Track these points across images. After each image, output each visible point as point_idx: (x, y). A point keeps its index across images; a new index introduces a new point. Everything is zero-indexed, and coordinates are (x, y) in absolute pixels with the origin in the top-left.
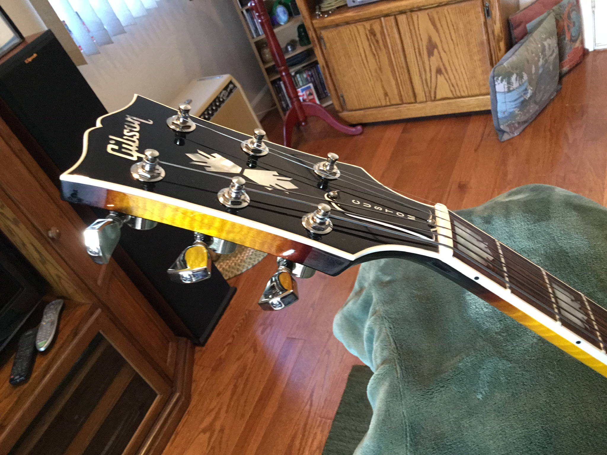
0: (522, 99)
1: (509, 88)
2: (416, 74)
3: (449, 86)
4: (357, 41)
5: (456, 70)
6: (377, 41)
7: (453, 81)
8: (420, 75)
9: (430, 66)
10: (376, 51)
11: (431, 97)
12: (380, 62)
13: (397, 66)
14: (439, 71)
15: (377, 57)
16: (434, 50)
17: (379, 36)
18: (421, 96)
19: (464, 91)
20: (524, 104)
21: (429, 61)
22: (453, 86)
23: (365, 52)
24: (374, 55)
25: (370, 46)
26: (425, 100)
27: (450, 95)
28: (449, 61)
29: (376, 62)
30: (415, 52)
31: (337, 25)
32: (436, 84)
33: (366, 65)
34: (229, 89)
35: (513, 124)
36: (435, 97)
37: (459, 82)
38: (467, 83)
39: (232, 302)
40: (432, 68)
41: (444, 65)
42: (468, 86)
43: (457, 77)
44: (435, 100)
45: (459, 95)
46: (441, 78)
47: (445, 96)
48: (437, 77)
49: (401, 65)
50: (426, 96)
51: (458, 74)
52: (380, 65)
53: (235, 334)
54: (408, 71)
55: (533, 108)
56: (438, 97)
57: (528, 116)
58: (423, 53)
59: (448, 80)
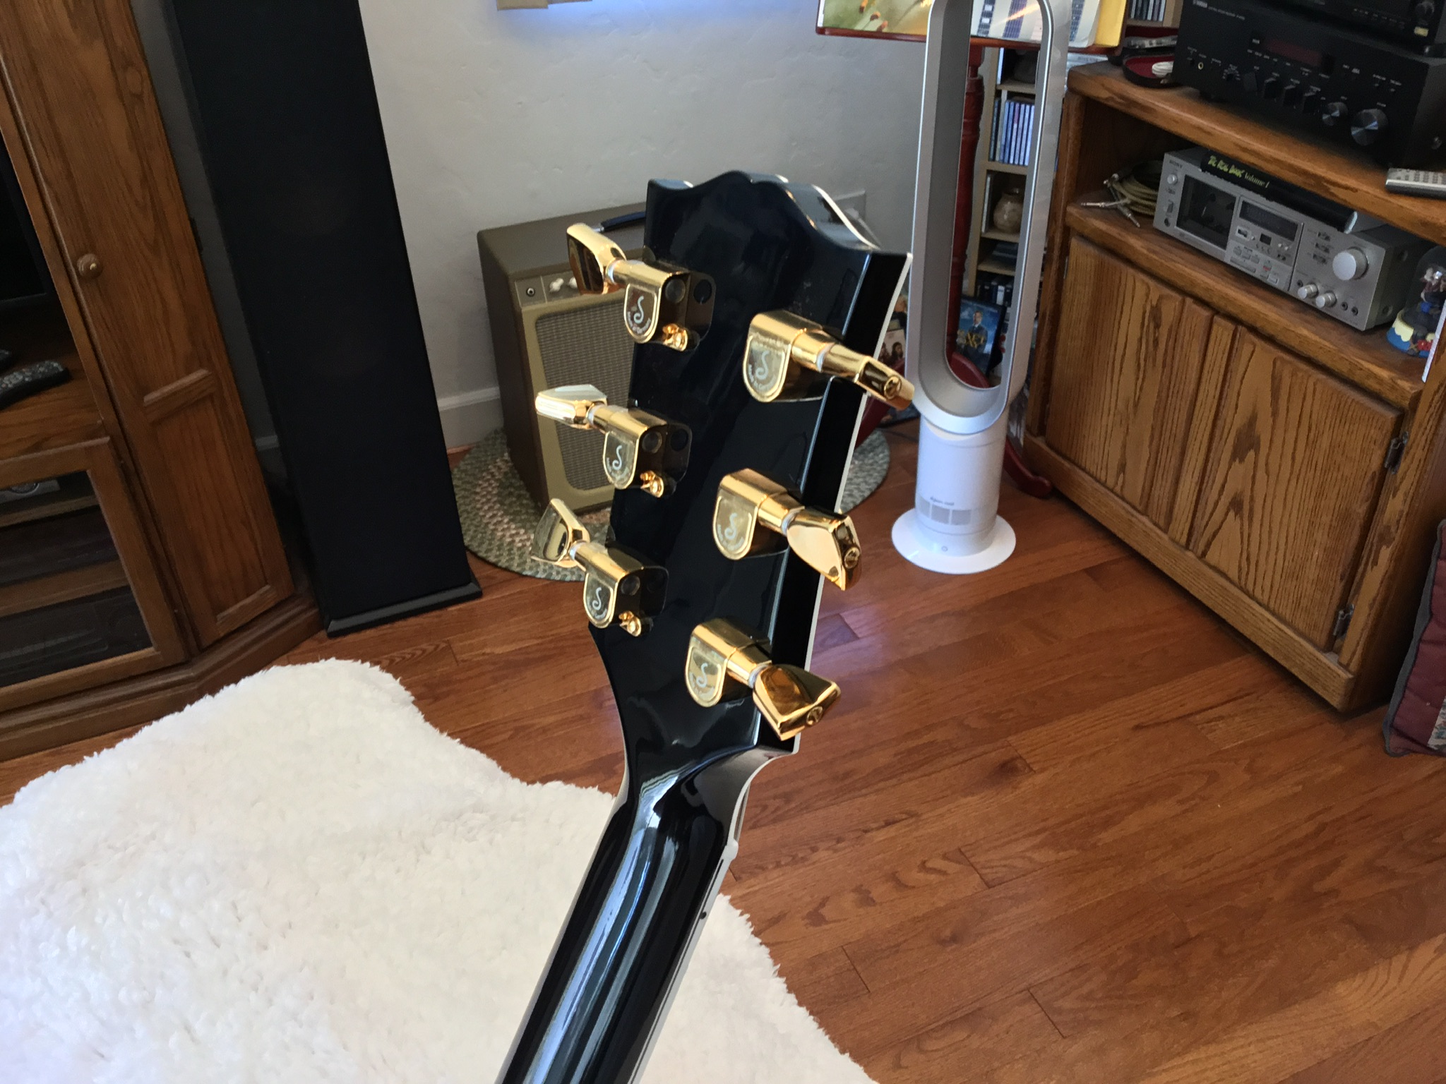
2: (1194, 472)
3: (1242, 554)
4: (1121, 312)
6: (1156, 342)
7: (1254, 549)
8: (1200, 484)
9: (1225, 480)
11: (1197, 546)
12: (1141, 389)
14: (1236, 504)
15: (1141, 376)
16: (1249, 448)
17: (1164, 331)
18: (1180, 527)
19: (1263, 588)
21: (1230, 466)
22: (1248, 559)
23: (1126, 348)
24: (1139, 365)
25: (1140, 340)
26: (1183, 541)
27: (1233, 574)
28: (1265, 500)
29: (1136, 383)
31: (1105, 250)
32: (1220, 527)
33: (1116, 377)
36: (1204, 554)
37: (1262, 563)
38: (1277, 577)
40: (1228, 486)
41: (1252, 499)
42: (1276, 584)
43: (1265, 547)
44: (1203, 558)
45: (1250, 587)
46: (1233, 522)
47: (1223, 567)
48: (1227, 514)
49: (1174, 430)
52: (1139, 400)
54: (1182, 453)
56: (1212, 557)
58: (1227, 442)
59: (1245, 539)
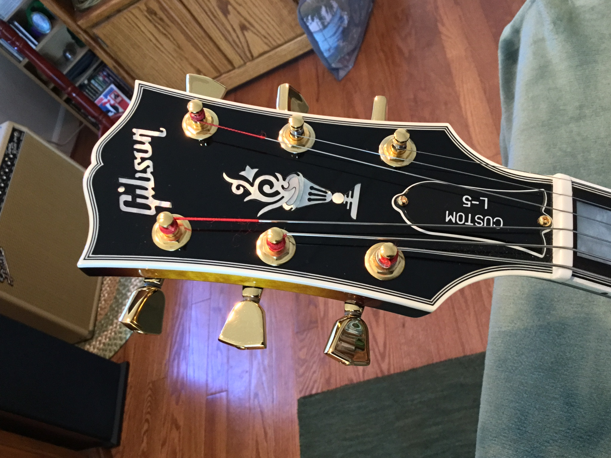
0: (341, 29)
1: (323, 24)
2: (221, 38)
3: (262, 39)
4: (139, 27)
5: (261, 20)
6: (161, 19)
7: (263, 32)
8: (226, 39)
9: (232, 26)
10: (165, 29)
11: (247, 57)
12: (174, 40)
13: (195, 37)
14: (243, 28)
15: (169, 36)
16: (227, 6)
17: (160, 13)
18: (237, 60)
19: (279, 39)
20: (345, 34)
21: (228, 20)
22: (265, 37)
23: (153, 36)
24: (165, 35)
25: (155, 26)
26: (242, 62)
27: (266, 48)
28: (249, 13)
29: (171, 41)
30: (209, 16)
31: (108, 18)
32: (247, 42)
33: (162, 49)
34: (15, 139)
35: (343, 57)
36: (252, 56)
37: (270, 32)
38: (278, 29)
39: (130, 379)
40: (235, 27)
41: (245, 19)
42: (281, 32)
43: (265, 27)
44: (253, 58)
45: (275, 44)
46: (248, 34)
47: (261, 51)
48: (244, 35)
49: (200, 36)
50: (241, 58)
51: (265, 23)
52: (178, 44)
53: (148, 416)
54: (211, 38)
55: (356, 33)
56: (255, 54)
57: (354, 42)
58: (218, 15)
59: (257, 33)
